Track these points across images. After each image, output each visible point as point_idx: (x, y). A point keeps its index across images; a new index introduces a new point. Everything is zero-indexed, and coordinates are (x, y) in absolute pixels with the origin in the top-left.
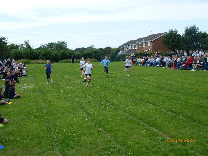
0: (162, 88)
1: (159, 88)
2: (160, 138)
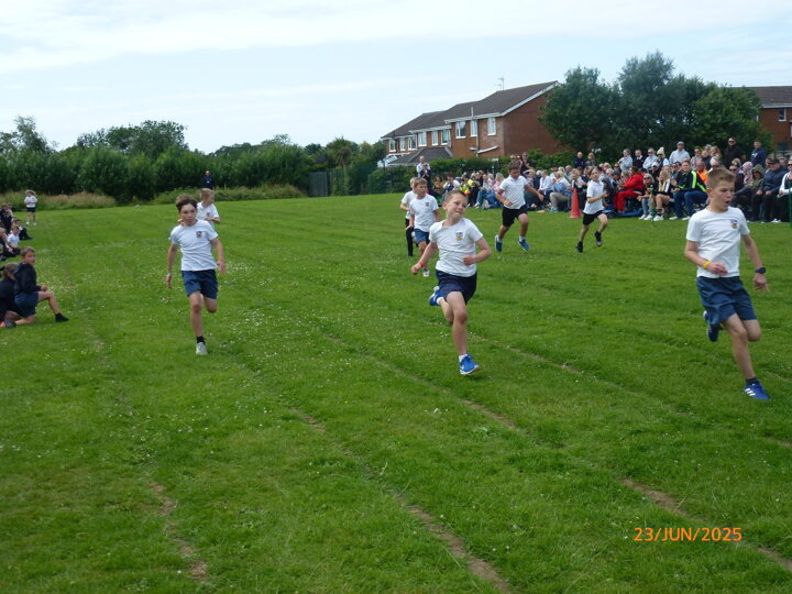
2: (484, 429)
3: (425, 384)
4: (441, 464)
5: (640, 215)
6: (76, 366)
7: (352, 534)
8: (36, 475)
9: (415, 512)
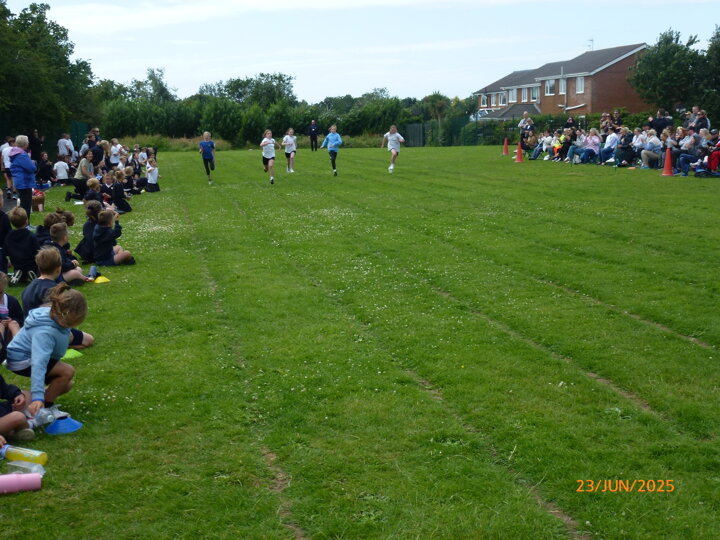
0: (625, 239)
1: (616, 237)
2: (617, 409)
3: (544, 350)
6: (191, 308)
9: (554, 512)
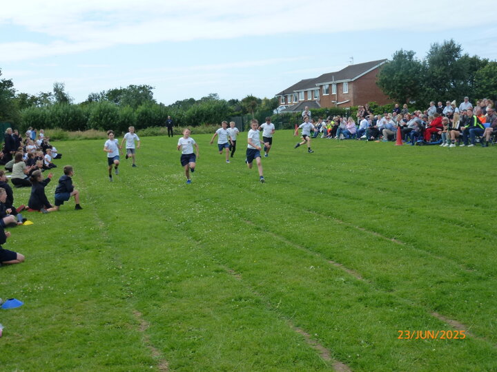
2: (342, 279)
3: (305, 250)
4: (315, 301)
5: (441, 144)
6: (88, 237)
7: (259, 345)
8: (63, 305)
9: (299, 331)
